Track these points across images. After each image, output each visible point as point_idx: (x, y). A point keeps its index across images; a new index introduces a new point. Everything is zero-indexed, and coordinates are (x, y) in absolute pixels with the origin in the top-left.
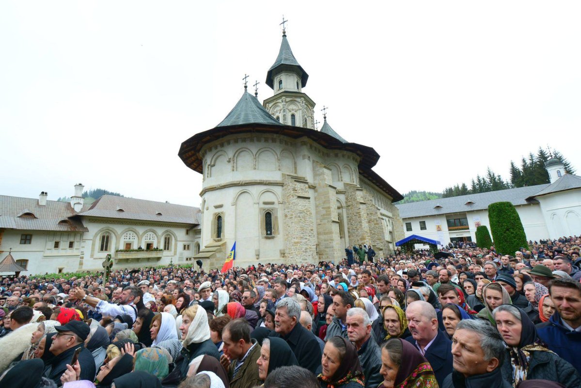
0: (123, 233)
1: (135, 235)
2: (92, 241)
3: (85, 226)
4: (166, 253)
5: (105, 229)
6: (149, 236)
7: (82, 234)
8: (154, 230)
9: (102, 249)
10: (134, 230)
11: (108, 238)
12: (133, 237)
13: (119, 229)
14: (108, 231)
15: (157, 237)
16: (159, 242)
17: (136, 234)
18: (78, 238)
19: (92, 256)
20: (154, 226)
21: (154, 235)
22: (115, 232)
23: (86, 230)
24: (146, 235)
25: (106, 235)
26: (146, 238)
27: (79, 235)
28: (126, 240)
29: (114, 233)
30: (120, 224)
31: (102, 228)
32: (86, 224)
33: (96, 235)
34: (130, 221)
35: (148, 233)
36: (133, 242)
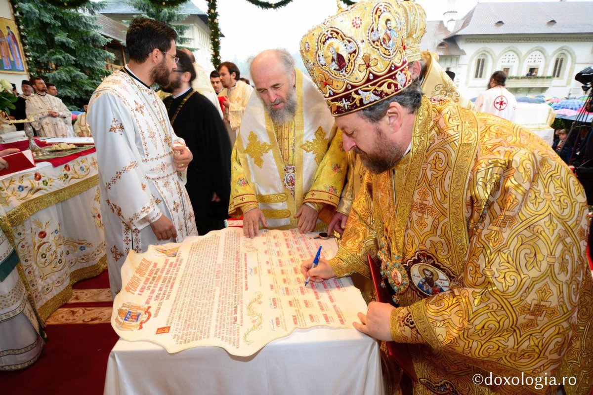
0: (501, 54)
1: (515, 56)
2: (467, 66)
3: (461, 49)
4: (555, 81)
5: (481, 50)
6: (533, 57)
7: (457, 58)
8: (543, 49)
9: (476, 77)
10: (515, 50)
11: (483, 61)
12: (514, 60)
13: (497, 48)
14: (485, 53)
15: (545, 57)
16: (546, 66)
17: (517, 54)
18: (454, 62)
19: (467, 83)
20: (543, 42)
21: (542, 56)
22: (492, 53)
23: (463, 53)
24: (530, 56)
25: (482, 58)
26: (530, 60)
27: (455, 59)
28: (503, 64)
29: (491, 55)
30: (500, 42)
31: (479, 50)
32: (462, 45)
33: (472, 58)
34: (512, 37)
35: (533, 54)
36: (512, 66)
